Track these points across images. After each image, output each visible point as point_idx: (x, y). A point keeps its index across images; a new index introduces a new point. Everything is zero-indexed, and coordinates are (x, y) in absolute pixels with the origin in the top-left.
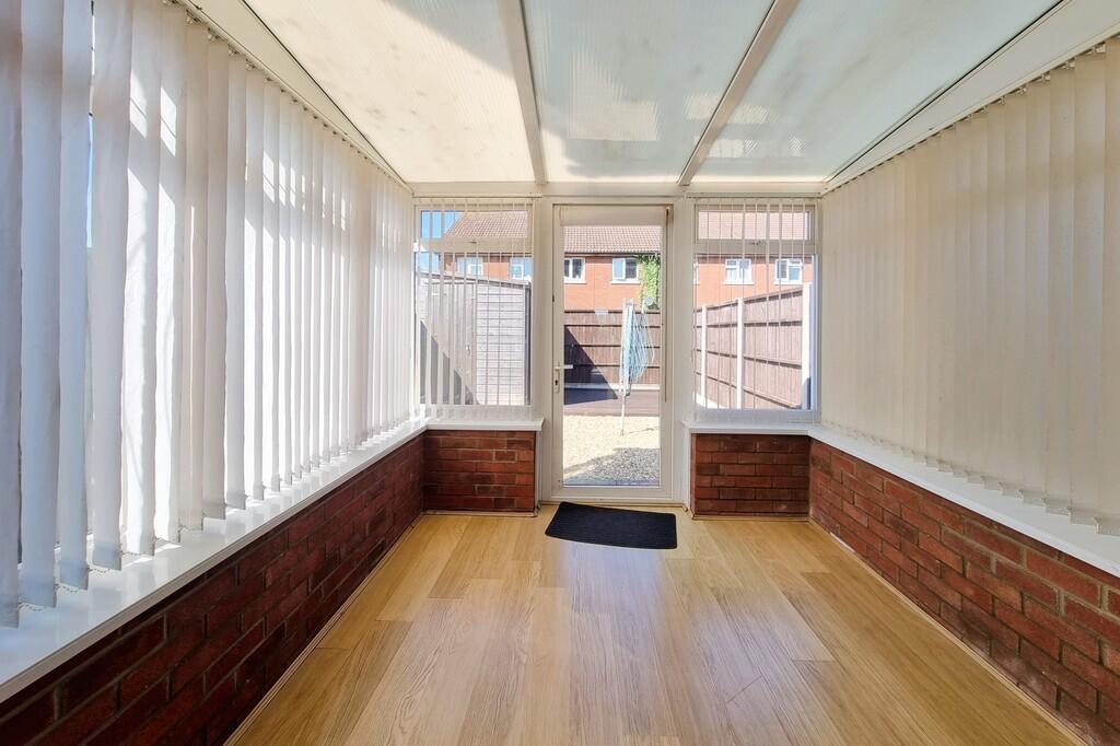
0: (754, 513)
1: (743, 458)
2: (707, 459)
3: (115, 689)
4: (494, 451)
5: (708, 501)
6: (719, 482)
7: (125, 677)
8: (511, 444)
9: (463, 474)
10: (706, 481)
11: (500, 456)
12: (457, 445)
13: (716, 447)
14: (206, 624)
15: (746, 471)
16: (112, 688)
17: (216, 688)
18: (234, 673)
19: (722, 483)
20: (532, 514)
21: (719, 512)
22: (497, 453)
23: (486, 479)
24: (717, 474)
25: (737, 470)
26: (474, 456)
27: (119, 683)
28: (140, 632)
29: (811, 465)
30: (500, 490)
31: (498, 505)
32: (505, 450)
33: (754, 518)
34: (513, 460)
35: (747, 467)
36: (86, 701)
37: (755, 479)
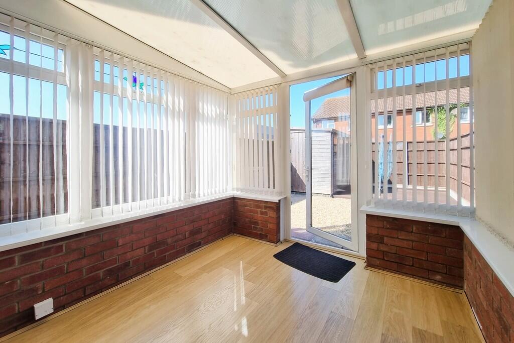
0: (413, 275)
1: (402, 235)
2: (374, 232)
3: (41, 262)
4: (259, 210)
5: (377, 260)
6: (383, 248)
7: (46, 260)
8: (266, 207)
9: (247, 219)
10: (374, 246)
11: (262, 213)
12: (245, 205)
13: (381, 225)
14: (85, 252)
15: (405, 244)
16: (40, 262)
17: (90, 275)
18: (101, 273)
19: (386, 249)
20: (275, 245)
21: (385, 268)
22: (260, 211)
23: (256, 223)
24: (382, 243)
25: (397, 242)
26: (251, 211)
27: (43, 261)
28: (53, 247)
29: (464, 250)
30: (262, 230)
31: (262, 237)
32: (263, 210)
33: (412, 279)
34: (267, 215)
35: (405, 242)
36: (29, 263)
37: (413, 251)
